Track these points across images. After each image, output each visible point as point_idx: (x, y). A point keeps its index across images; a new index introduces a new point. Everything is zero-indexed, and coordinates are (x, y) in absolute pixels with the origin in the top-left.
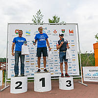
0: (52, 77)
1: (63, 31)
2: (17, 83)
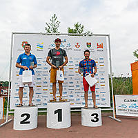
0: (72, 109)
1: (89, 45)
2: (23, 116)
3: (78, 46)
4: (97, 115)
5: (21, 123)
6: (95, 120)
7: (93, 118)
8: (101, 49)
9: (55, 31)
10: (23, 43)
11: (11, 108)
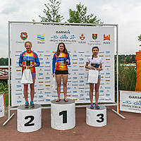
3: (82, 37)
4: (102, 115)
5: (25, 125)
6: (101, 120)
7: (98, 118)
8: (108, 41)
9: (55, 14)
10: (22, 34)
11: (12, 105)
